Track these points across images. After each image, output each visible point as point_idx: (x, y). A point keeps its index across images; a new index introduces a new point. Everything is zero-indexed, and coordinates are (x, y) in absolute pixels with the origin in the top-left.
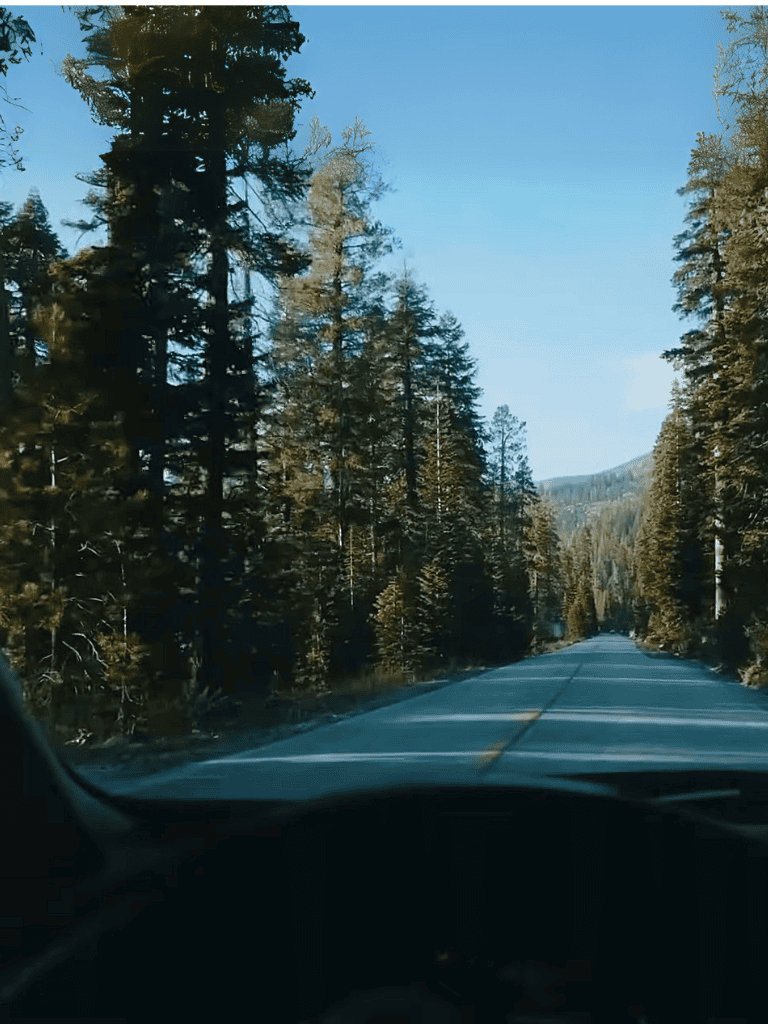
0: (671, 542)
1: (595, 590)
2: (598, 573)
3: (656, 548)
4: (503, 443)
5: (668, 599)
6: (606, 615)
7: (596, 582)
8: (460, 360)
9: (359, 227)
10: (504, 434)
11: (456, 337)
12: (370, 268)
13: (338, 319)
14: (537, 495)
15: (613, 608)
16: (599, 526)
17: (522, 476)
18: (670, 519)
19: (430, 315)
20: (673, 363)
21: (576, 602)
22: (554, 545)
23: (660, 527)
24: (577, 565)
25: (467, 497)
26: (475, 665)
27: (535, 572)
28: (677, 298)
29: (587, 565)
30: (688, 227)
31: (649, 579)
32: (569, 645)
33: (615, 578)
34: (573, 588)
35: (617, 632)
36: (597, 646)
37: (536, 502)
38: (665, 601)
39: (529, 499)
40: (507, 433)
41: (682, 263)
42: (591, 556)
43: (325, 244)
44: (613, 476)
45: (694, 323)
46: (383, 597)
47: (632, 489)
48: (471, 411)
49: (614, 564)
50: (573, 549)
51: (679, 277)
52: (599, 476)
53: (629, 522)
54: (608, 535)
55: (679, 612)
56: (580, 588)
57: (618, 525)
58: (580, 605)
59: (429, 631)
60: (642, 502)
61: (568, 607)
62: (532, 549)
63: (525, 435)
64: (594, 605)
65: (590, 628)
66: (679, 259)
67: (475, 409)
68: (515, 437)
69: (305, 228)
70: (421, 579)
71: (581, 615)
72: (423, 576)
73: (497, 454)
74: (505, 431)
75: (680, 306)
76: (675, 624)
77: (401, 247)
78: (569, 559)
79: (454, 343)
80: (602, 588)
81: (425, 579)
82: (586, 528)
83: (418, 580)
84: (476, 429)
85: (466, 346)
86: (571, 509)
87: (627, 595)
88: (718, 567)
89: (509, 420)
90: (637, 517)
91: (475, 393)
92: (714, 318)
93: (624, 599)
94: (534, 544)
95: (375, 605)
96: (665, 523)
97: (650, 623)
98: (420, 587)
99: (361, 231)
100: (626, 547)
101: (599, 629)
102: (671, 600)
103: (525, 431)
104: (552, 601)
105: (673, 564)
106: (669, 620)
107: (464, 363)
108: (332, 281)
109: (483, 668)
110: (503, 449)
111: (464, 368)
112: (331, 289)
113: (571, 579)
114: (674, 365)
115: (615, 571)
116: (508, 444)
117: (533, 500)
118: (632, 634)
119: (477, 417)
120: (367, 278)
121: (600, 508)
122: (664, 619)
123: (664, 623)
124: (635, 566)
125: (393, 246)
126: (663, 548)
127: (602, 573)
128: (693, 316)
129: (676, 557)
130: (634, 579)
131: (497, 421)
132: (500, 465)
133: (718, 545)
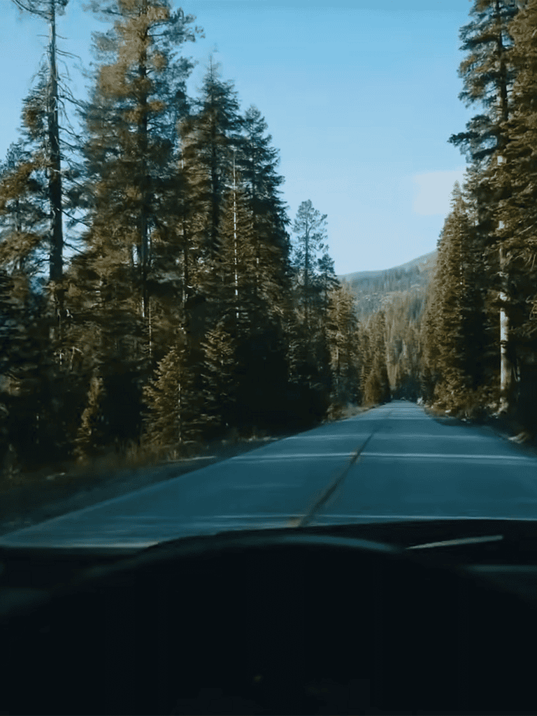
0: (456, 319)
1: (388, 365)
2: (390, 350)
3: (441, 324)
4: (307, 234)
5: (453, 369)
6: (397, 385)
7: (388, 358)
8: (264, 151)
9: (161, 13)
10: (307, 225)
11: (260, 130)
12: (174, 55)
13: (143, 102)
14: (338, 282)
15: (403, 379)
16: (391, 311)
17: (325, 263)
18: (455, 298)
19: (234, 106)
20: (459, 147)
21: (372, 372)
22: (353, 324)
23: (446, 306)
24: (372, 343)
25: (271, 276)
26: (260, 436)
27: (337, 348)
28: (463, 86)
29: (381, 343)
30: (474, 19)
31: (435, 353)
32: (365, 411)
33: (405, 354)
34: (370, 360)
35: (407, 399)
36: (390, 412)
37: (337, 288)
38: (449, 372)
39: (331, 286)
40: (310, 225)
41: (468, 52)
42: (385, 337)
43: (129, 30)
44: (402, 271)
45: (479, 109)
46: (164, 364)
47: (418, 281)
48: (274, 197)
49: (404, 343)
50: (369, 330)
51: (466, 66)
52: (390, 270)
53: (416, 308)
54: (399, 319)
55: (462, 382)
56: (375, 362)
57: (407, 310)
58: (375, 377)
59: (212, 398)
60: (427, 290)
61: (365, 378)
62: (334, 328)
63: (326, 227)
64: (387, 376)
65: (384, 396)
66: (465, 48)
67: (277, 196)
68: (317, 228)
69: (111, 17)
70: (206, 345)
71: (376, 385)
72: (206, 341)
73: (302, 243)
74: (309, 223)
75: (466, 94)
76: (459, 391)
77: (203, 37)
78: (366, 337)
79: (259, 135)
80: (394, 362)
81: (210, 345)
82: (380, 312)
83: (202, 346)
84: (278, 213)
85: (269, 138)
86: (368, 297)
87: (415, 369)
88: (503, 337)
89: (312, 213)
90: (423, 304)
91: (277, 181)
92: (499, 104)
93: (412, 371)
94: (335, 324)
95: (156, 372)
96: (450, 302)
97: (436, 391)
98: (205, 353)
99: (163, 17)
100: (413, 329)
101: (392, 397)
102: (456, 371)
103: (326, 223)
104: (352, 372)
105: (456, 338)
106: (454, 388)
107: (267, 153)
108: (137, 67)
109: (266, 439)
110: (306, 239)
111: (268, 158)
112: (138, 75)
113: (368, 354)
114: (461, 149)
115: (405, 348)
116: (311, 235)
117: (335, 286)
118: (420, 400)
119: (279, 202)
120: (171, 63)
121: (391, 297)
122: (450, 387)
123: (448, 392)
124: (422, 344)
125: (196, 35)
126: (449, 325)
127: (393, 350)
128: (478, 102)
129: (460, 332)
130: (420, 355)
131: (301, 214)
132: (304, 253)
133: (503, 317)
